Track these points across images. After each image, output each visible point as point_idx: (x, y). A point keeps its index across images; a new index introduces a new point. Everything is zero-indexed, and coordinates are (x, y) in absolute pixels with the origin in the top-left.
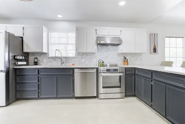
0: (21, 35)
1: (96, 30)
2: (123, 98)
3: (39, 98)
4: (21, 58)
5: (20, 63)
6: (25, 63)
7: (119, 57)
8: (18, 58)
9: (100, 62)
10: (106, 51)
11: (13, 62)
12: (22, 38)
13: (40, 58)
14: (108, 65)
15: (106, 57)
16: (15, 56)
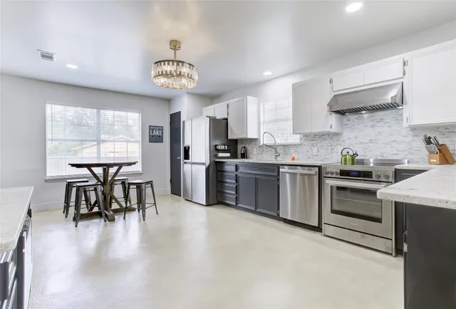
0: (225, 116)
1: (331, 81)
2: (391, 254)
3: (236, 207)
4: (222, 147)
5: (221, 155)
6: (228, 155)
7: (416, 138)
8: (219, 147)
9: (345, 153)
10: (373, 126)
11: (215, 153)
12: (227, 119)
13: (249, 148)
14: (372, 160)
15: (371, 141)
16: (216, 146)
